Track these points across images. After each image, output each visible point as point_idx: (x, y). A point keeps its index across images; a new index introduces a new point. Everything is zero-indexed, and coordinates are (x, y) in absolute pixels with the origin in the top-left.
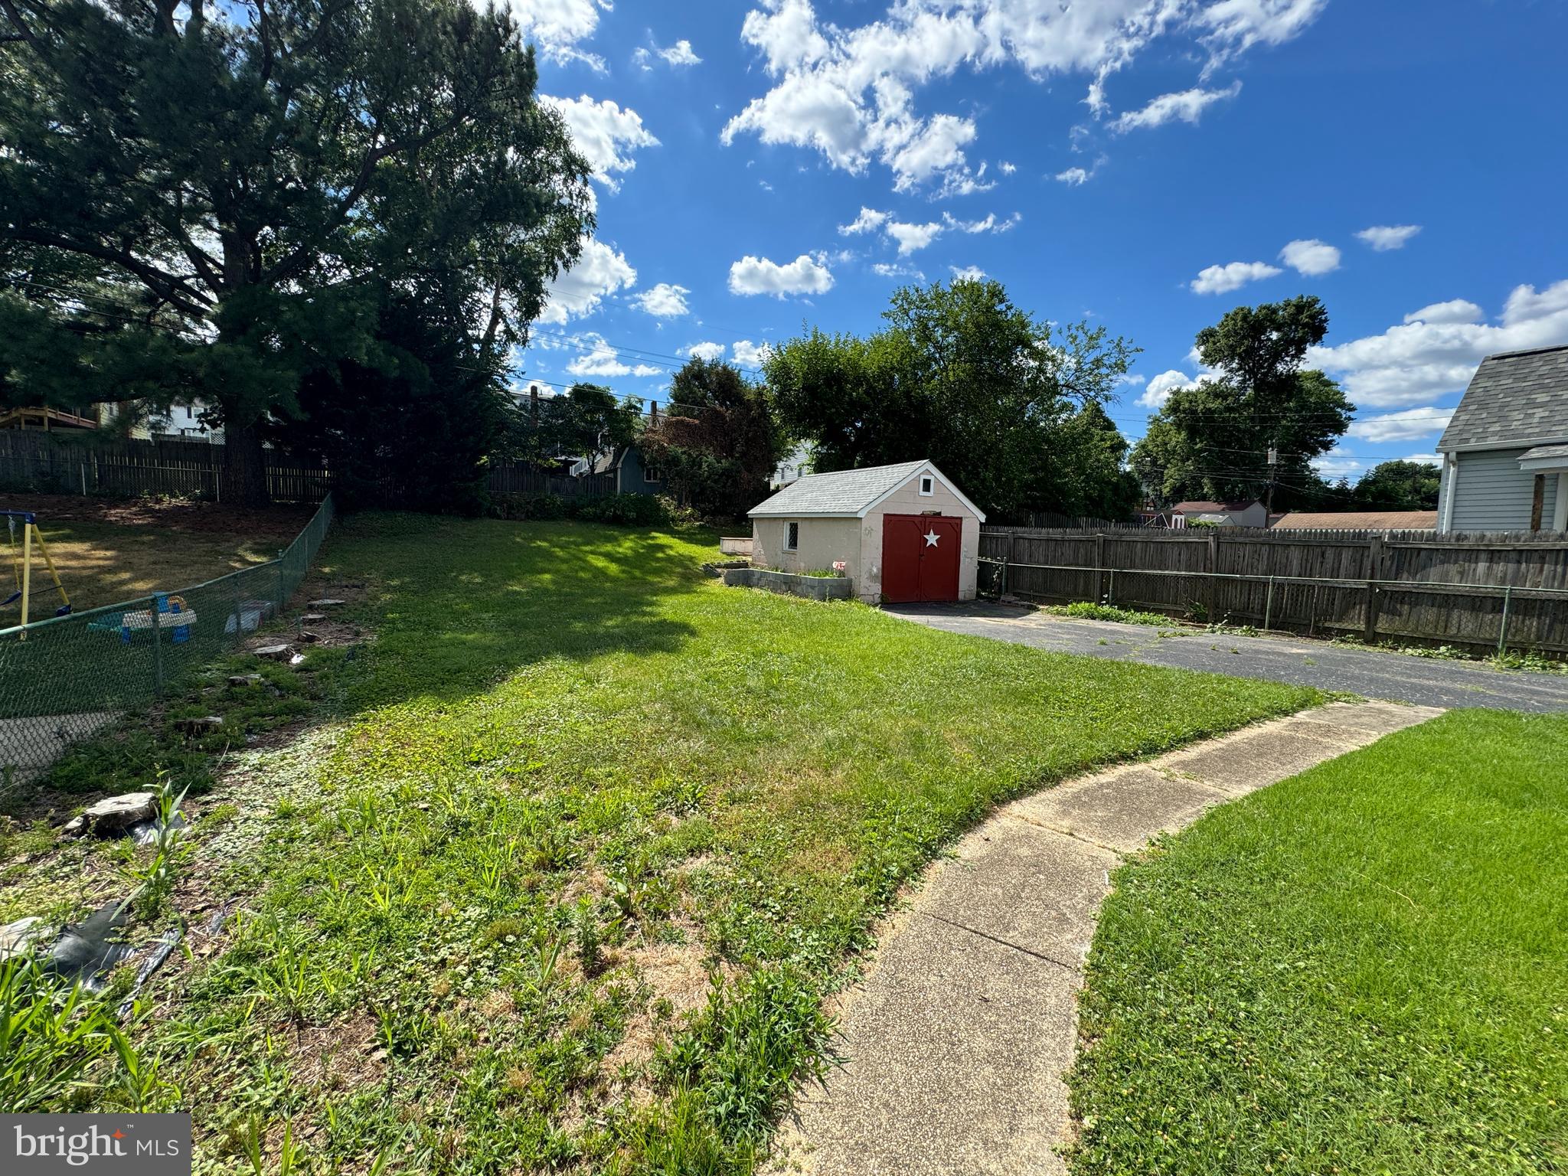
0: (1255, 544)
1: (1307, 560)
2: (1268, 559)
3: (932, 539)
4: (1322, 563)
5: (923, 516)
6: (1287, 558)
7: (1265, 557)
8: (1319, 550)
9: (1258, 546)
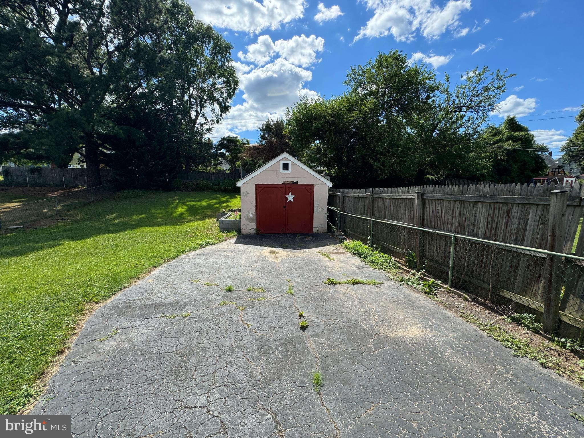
0: (449, 200)
1: (493, 219)
2: (460, 215)
3: (290, 198)
4: (507, 223)
5: (284, 184)
6: (475, 215)
7: (457, 213)
8: (504, 208)
9: (452, 202)
